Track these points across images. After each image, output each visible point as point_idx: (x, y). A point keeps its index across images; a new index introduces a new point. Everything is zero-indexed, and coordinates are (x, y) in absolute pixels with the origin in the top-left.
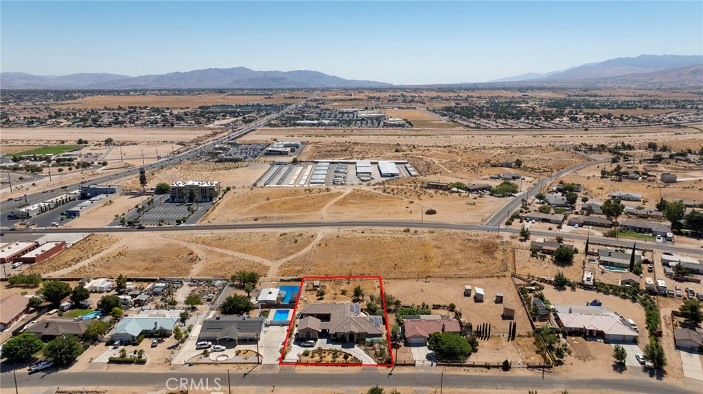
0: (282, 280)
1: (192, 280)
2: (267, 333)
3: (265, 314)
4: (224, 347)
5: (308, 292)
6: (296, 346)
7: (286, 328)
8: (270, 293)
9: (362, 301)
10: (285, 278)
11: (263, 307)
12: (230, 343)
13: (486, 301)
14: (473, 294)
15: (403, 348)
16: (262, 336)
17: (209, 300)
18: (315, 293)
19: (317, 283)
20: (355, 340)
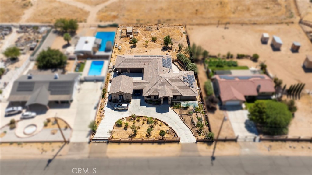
0: (100, 27)
1: (21, 27)
2: (81, 91)
3: (80, 67)
4: (34, 114)
5: (122, 39)
6: (110, 109)
7: (100, 84)
8: (86, 42)
9: (171, 49)
10: (102, 24)
11: (79, 58)
12: (39, 109)
13: (283, 48)
14: (270, 42)
15: (218, 112)
16: (75, 96)
17: (32, 49)
18: (128, 40)
19: (130, 29)
20: (170, 102)
